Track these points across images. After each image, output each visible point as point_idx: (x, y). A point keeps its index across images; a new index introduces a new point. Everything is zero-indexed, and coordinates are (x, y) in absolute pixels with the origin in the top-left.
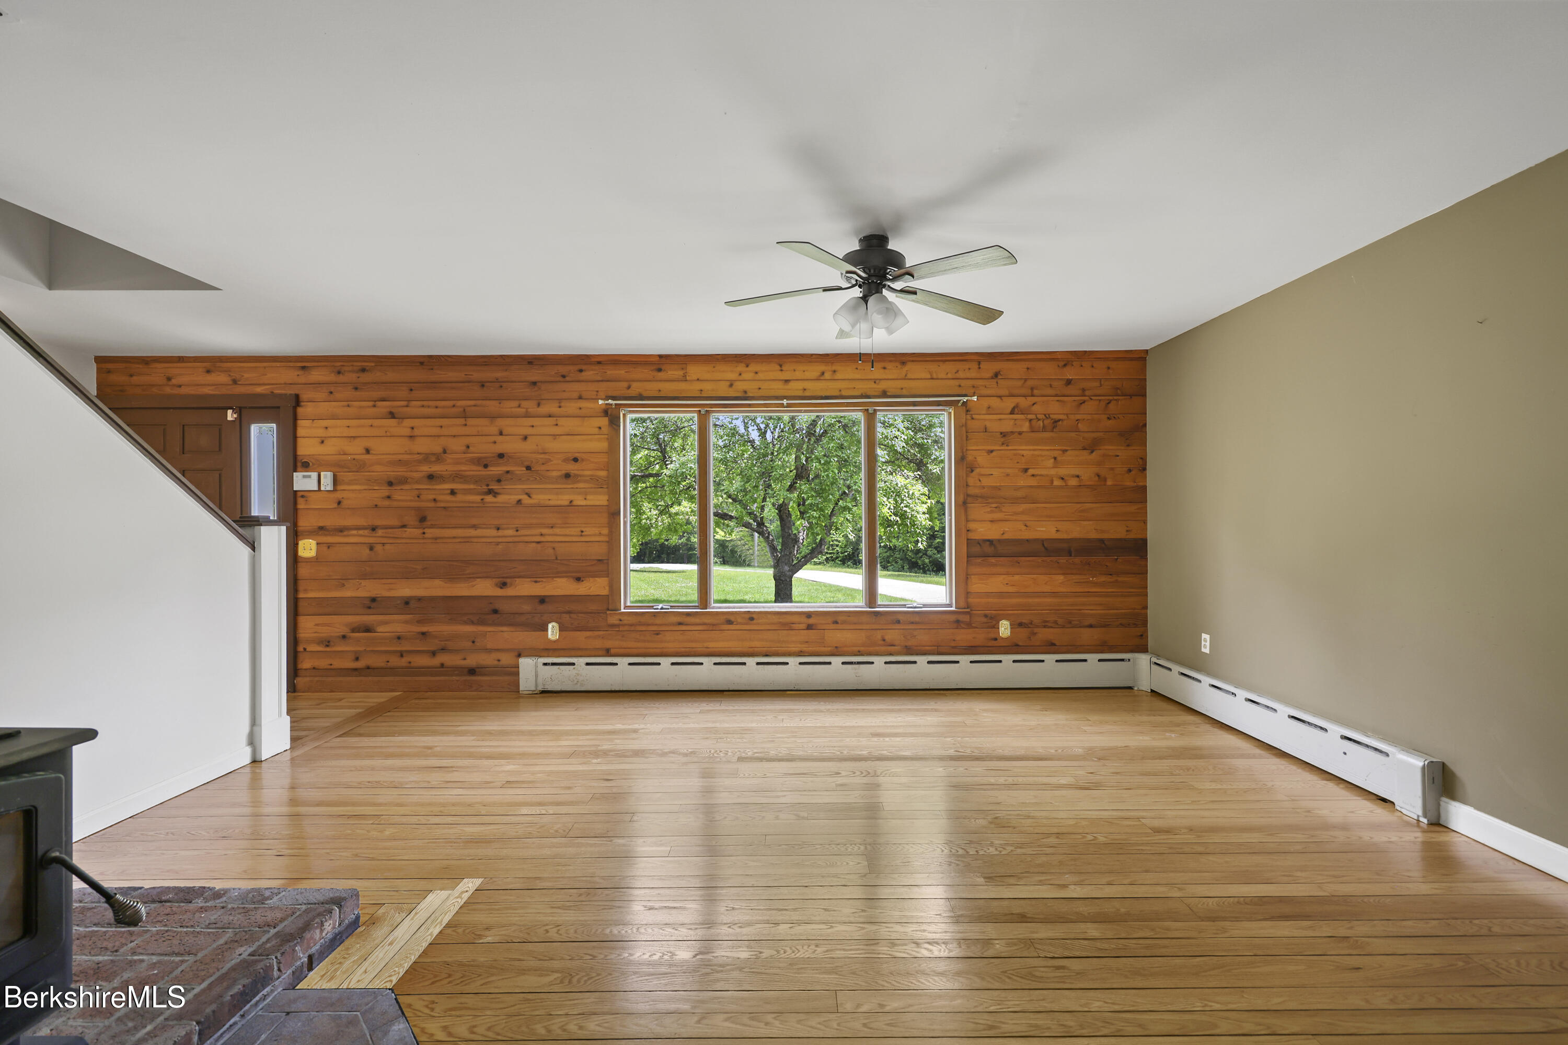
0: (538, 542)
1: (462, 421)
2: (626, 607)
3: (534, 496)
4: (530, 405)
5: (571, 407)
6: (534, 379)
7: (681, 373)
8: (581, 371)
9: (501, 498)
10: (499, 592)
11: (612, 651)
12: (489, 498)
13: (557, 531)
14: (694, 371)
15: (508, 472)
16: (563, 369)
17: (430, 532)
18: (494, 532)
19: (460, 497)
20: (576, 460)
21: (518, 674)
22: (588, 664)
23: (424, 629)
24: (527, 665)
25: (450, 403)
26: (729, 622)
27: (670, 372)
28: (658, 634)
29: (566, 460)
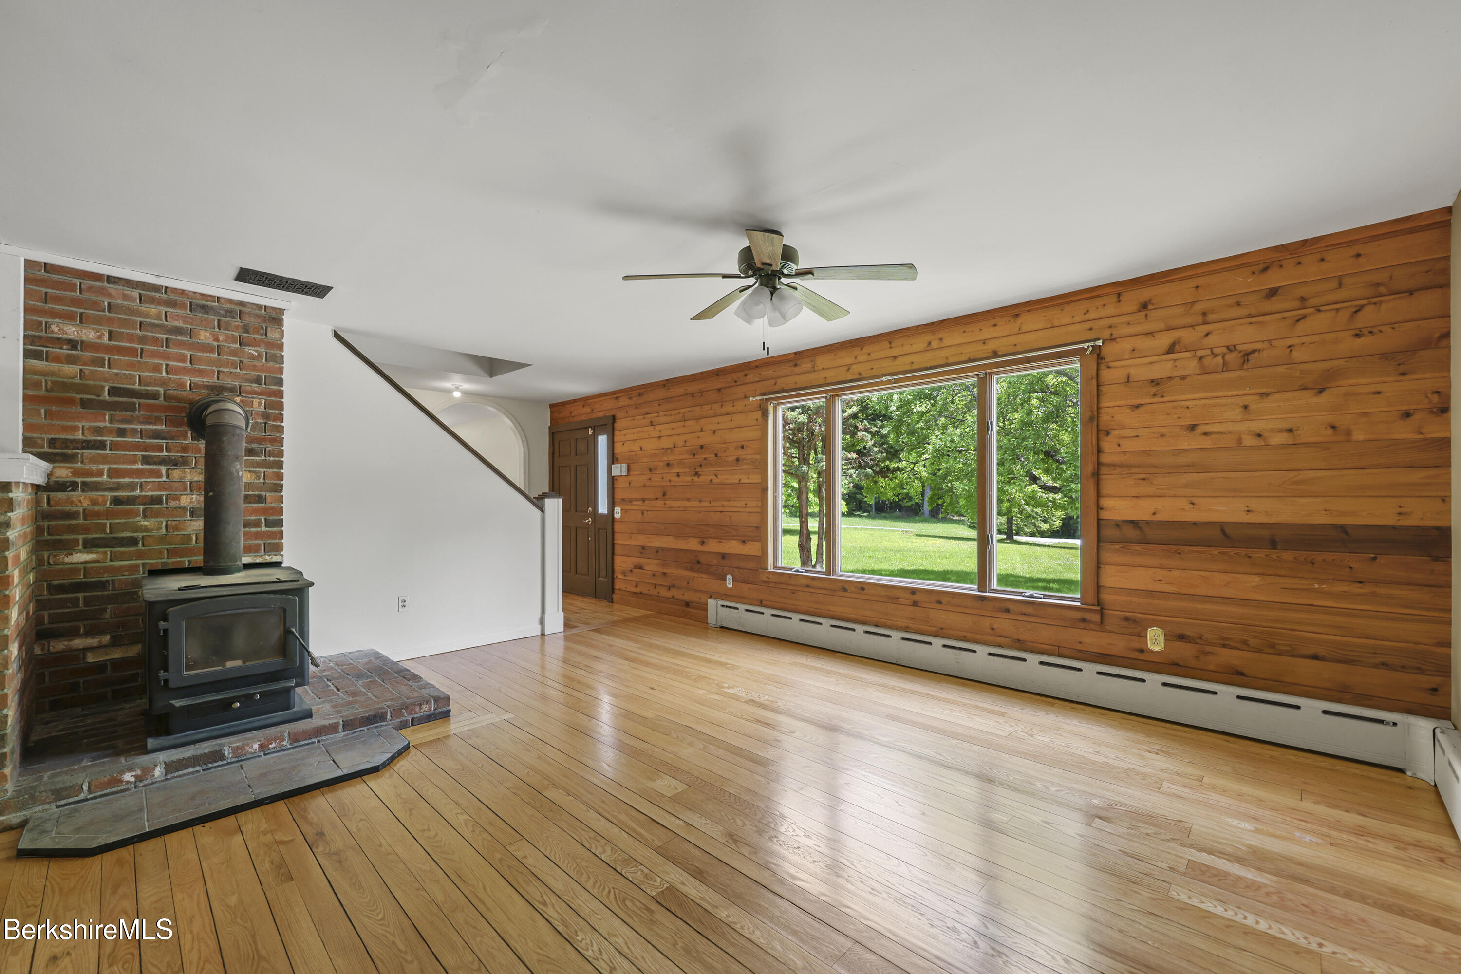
0: (721, 512)
1: (682, 423)
2: (775, 568)
3: (719, 477)
4: (716, 406)
5: (740, 406)
6: (719, 386)
7: (810, 365)
8: (746, 375)
9: (702, 478)
10: (700, 548)
11: (764, 602)
12: (696, 479)
13: (732, 503)
14: (822, 361)
15: (705, 459)
16: (735, 376)
17: (670, 503)
18: (697, 504)
19: (682, 478)
20: (742, 447)
21: (706, 610)
22: (747, 610)
23: (665, 571)
24: (711, 603)
25: (677, 411)
26: (845, 590)
27: (803, 366)
28: (793, 593)
29: (736, 448)
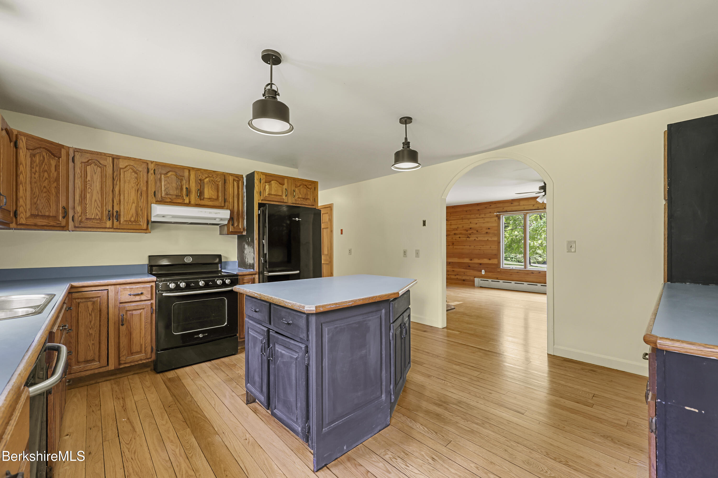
0: (480, 250)
1: (462, 220)
2: (502, 267)
3: (479, 238)
4: (478, 216)
5: (488, 215)
6: (479, 209)
7: (518, 204)
8: (490, 206)
9: (471, 239)
10: (470, 262)
11: (499, 278)
12: (468, 239)
13: (484, 247)
14: (522, 203)
15: (472, 232)
16: (486, 206)
17: (455, 247)
18: (469, 247)
19: (461, 239)
20: (489, 229)
21: (474, 282)
22: (492, 281)
23: (453, 269)
24: (476, 279)
25: (459, 216)
26: (533, 273)
27: (515, 204)
28: (511, 275)
29: (487, 229)
